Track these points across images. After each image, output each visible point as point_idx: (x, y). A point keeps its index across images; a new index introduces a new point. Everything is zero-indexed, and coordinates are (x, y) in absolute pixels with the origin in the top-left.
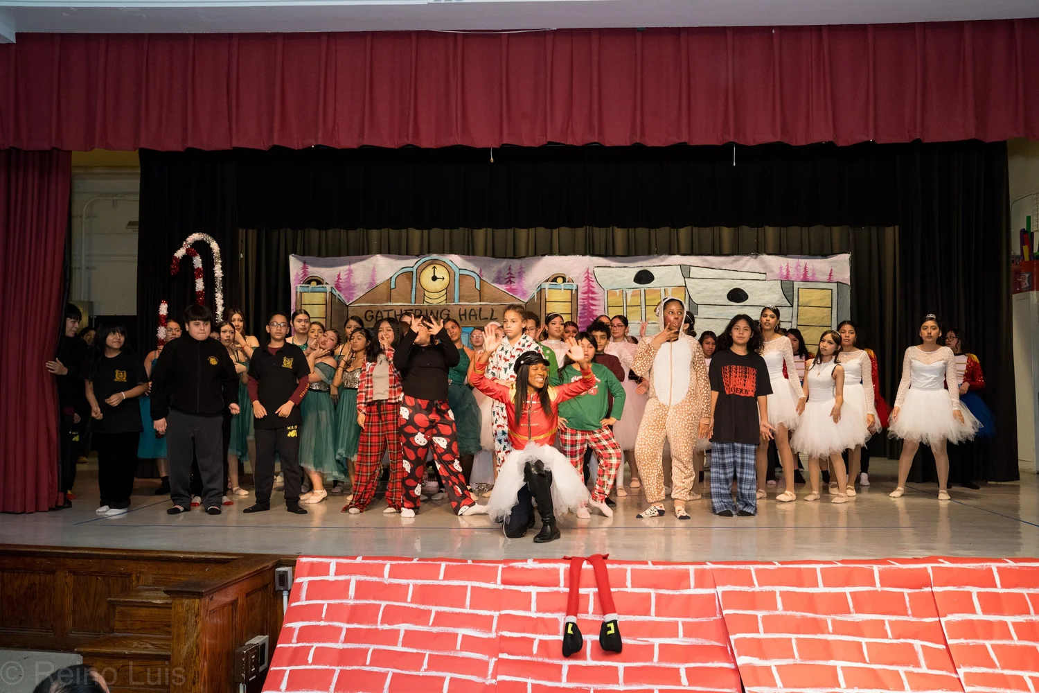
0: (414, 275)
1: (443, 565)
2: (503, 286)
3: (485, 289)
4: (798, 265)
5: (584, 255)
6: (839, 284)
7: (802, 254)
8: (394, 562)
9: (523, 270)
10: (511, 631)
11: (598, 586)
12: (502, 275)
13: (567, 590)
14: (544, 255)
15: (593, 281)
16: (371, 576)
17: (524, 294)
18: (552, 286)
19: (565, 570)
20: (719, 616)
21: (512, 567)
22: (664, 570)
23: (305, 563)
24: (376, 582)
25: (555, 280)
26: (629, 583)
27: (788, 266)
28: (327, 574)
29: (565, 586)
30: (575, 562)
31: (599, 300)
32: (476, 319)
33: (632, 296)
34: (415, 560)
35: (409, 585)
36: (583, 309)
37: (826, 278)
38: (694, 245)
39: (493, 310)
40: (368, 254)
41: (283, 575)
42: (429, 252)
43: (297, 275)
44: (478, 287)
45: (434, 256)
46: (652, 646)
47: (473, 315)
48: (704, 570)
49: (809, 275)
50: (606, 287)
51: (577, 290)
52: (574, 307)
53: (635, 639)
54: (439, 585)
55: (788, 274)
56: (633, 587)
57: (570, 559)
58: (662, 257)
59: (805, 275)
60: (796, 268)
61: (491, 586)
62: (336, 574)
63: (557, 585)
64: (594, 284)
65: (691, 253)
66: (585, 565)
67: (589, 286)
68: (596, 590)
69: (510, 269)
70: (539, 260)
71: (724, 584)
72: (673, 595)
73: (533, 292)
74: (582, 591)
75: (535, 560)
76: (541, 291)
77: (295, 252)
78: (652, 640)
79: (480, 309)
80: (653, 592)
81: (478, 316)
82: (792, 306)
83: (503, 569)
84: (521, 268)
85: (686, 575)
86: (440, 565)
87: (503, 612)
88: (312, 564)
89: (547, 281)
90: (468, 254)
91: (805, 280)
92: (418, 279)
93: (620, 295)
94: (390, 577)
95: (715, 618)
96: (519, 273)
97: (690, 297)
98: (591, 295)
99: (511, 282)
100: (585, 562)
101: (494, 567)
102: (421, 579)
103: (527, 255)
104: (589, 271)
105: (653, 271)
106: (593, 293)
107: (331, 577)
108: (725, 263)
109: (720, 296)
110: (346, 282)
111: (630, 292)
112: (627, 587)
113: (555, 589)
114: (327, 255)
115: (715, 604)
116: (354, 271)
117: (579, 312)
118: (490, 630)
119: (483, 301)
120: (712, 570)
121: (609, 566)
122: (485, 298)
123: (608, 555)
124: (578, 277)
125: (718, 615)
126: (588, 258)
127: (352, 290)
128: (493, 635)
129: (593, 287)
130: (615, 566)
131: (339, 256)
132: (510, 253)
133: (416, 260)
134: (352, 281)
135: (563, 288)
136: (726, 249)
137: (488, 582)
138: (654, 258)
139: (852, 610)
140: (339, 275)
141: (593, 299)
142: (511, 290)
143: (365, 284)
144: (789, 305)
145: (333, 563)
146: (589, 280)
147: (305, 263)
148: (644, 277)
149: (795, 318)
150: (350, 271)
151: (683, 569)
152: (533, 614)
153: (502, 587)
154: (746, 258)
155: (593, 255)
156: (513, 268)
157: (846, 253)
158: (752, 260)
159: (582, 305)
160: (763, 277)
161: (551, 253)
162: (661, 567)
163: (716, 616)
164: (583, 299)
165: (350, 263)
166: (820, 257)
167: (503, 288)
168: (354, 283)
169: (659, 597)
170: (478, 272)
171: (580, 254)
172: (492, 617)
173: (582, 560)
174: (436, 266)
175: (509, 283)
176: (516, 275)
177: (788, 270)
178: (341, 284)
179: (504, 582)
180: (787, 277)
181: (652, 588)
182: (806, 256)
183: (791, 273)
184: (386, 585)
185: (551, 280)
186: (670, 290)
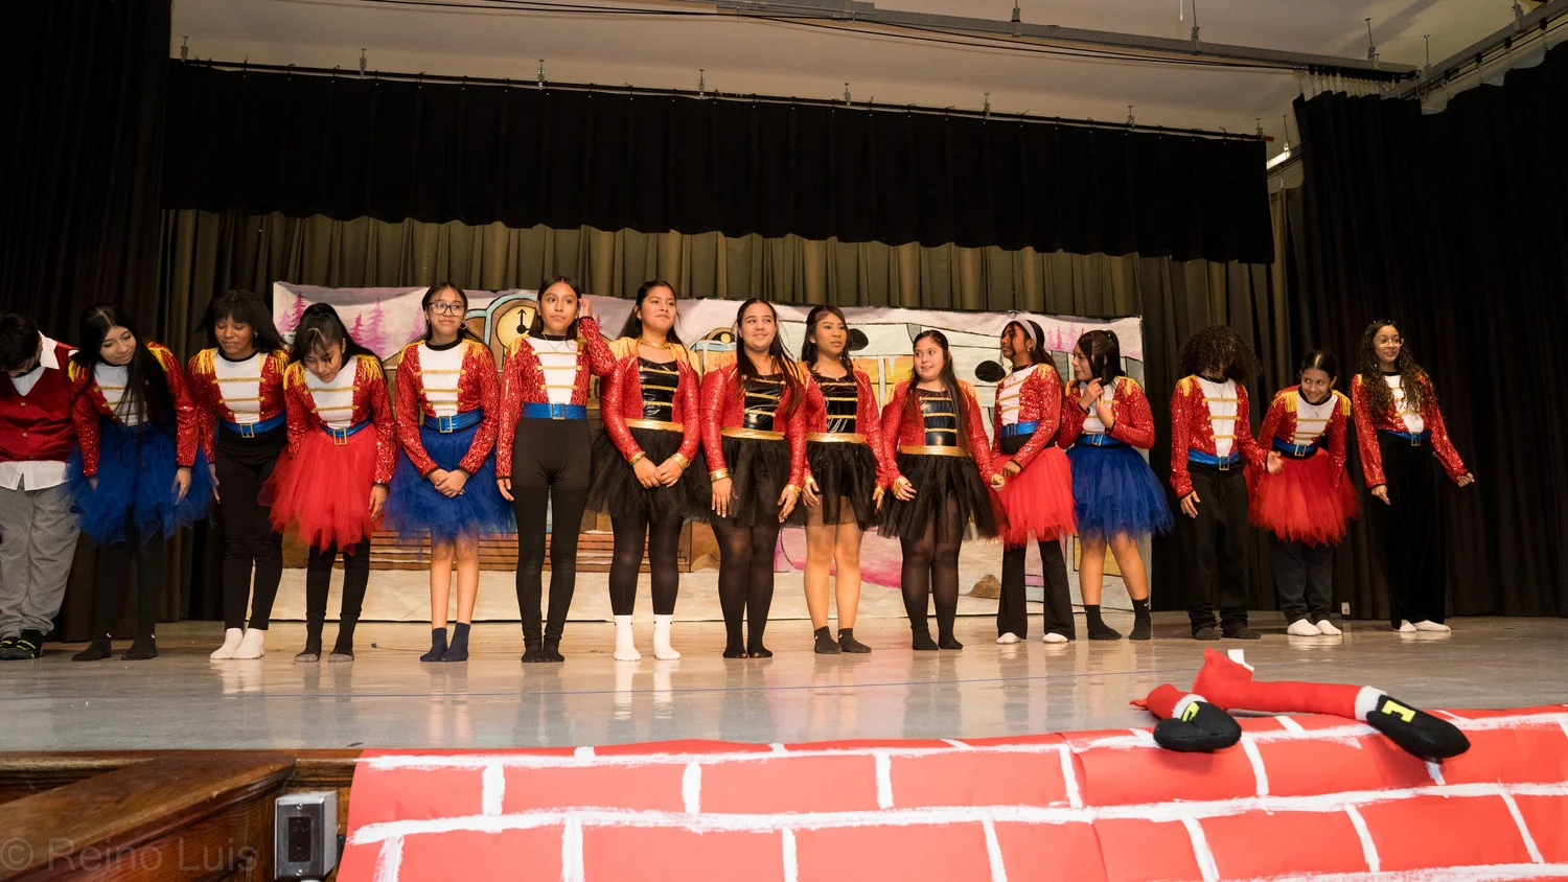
0: (488, 322)
1: (881, 758)
7: (1074, 314)
8: (714, 759)
14: (700, 298)
18: (712, 347)
23: (386, 774)
24: (657, 831)
25: (718, 337)
27: (1058, 330)
28: (473, 807)
34: (773, 745)
35: (778, 831)
38: (923, 295)
40: (414, 285)
41: (305, 821)
42: (518, 286)
43: (286, 316)
45: (523, 293)
54: (884, 826)
55: (1060, 342)
58: (880, 310)
60: (1070, 335)
61: (1055, 814)
62: (509, 807)
63: (1252, 790)
70: (692, 305)
72: (1558, 799)
77: (283, 278)
80: (1504, 791)
83: (1075, 757)
86: (871, 758)
89: (706, 338)
92: (495, 331)
94: (706, 808)
101: (1043, 753)
102: (815, 808)
105: (867, 331)
107: (491, 819)
108: (969, 323)
109: (965, 373)
110: (371, 330)
113: (1246, 804)
114: (342, 285)
116: (386, 315)
127: (379, 343)
131: (363, 285)
133: (492, 299)
134: (380, 330)
136: (970, 303)
137: (1041, 802)
138: (870, 312)
140: (359, 319)
143: (403, 334)
145: (493, 773)
147: (300, 296)
150: (379, 313)
153: (1089, 813)
157: (1134, 317)
161: (714, 295)
162: (1492, 722)
165: (379, 300)
166: (1100, 320)
168: (384, 333)
169: (1528, 804)
174: (525, 309)
177: (1059, 337)
178: (361, 333)
179: (1090, 798)
180: (1059, 346)
181: (1496, 782)
182: (1083, 318)
183: (1063, 341)
184: (696, 835)
185: (712, 336)
186: (892, 361)
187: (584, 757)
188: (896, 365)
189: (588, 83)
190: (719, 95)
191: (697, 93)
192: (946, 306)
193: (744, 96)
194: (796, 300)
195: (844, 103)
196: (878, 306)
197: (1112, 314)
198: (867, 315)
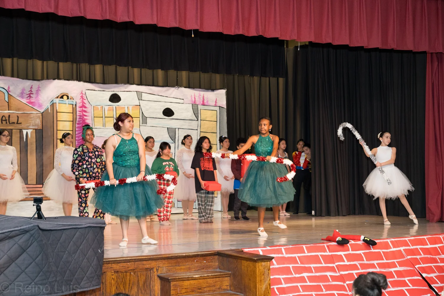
1: (304, 247)
2: (24, 99)
3: (12, 100)
4: (200, 95)
5: (80, 81)
6: (220, 107)
7: (200, 88)
8: (284, 247)
9: (40, 89)
10: (343, 271)
12: (25, 92)
14: (54, 79)
15: (85, 99)
16: (278, 254)
17: (40, 106)
18: (60, 102)
24: (281, 257)
25: (62, 97)
27: (194, 95)
29: (352, 251)
31: (89, 112)
32: (6, 123)
33: (109, 110)
35: (295, 257)
36: (80, 118)
37: (214, 104)
38: (142, 79)
39: (18, 117)
44: (7, 99)
46: (392, 272)
47: (4, 120)
48: (392, 241)
49: (205, 101)
50: (93, 104)
51: (76, 105)
52: (75, 116)
54: (307, 255)
55: (195, 100)
59: (203, 101)
60: (199, 97)
61: (326, 254)
63: (349, 251)
64: (85, 101)
65: (141, 84)
67: (83, 103)
68: (363, 251)
69: (31, 88)
71: (402, 246)
72: (387, 252)
73: (46, 105)
76: (53, 105)
78: (391, 269)
79: (9, 116)
81: (8, 121)
82: (198, 120)
83: (326, 246)
84: (39, 87)
85: (388, 243)
87: (337, 264)
89: (57, 97)
91: (203, 104)
93: (101, 110)
94: (286, 254)
96: (37, 91)
97: (142, 112)
98: (84, 109)
99: (30, 96)
101: (322, 246)
102: (299, 254)
103: (43, 79)
104: (83, 93)
105: (121, 94)
106: (85, 107)
109: (159, 113)
111: (107, 108)
112: (371, 250)
115: (401, 254)
117: (77, 120)
118: (336, 272)
119: (11, 110)
120: (395, 241)
122: (12, 108)
124: (76, 96)
126: (82, 83)
128: (338, 274)
129: (85, 104)
132: (30, 76)
135: (67, 103)
136: (160, 83)
137: (324, 252)
141: (85, 111)
142: (30, 103)
144: (196, 119)
145: (260, 250)
146: (83, 98)
148: (115, 98)
149: (199, 127)
151: (386, 241)
152: (347, 263)
153: (330, 254)
154: (172, 89)
155: (84, 81)
156: (33, 87)
157: (223, 89)
158: (176, 90)
159: (79, 116)
160: (182, 101)
161: (59, 78)
164: (80, 111)
166: (210, 91)
167: (24, 101)
169: (384, 253)
170: (6, 88)
171: (77, 80)
172: (334, 267)
175: (29, 97)
176: (35, 92)
177: (195, 98)
179: (330, 251)
180: (195, 102)
181: (380, 250)
182: (204, 90)
183: (196, 100)
185: (60, 97)
186: (131, 108)
188: (132, 110)
192: (151, 84)
194: (91, 81)
196: (125, 84)
197: (215, 88)
198: (121, 88)
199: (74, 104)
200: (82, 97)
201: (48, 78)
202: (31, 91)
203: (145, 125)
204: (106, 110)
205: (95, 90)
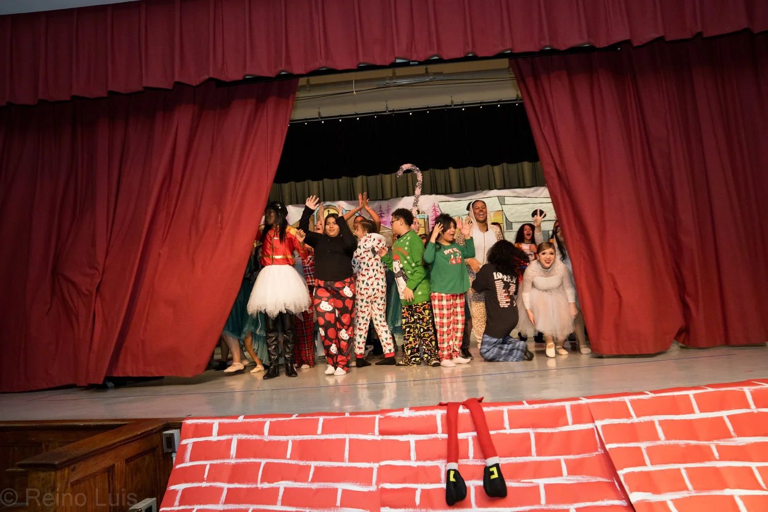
1: (321, 419)
5: (431, 194)
8: (274, 420)
9: (390, 208)
10: (391, 482)
11: (476, 429)
13: (446, 436)
14: (403, 196)
16: (252, 434)
19: (442, 416)
20: (601, 451)
21: (389, 417)
22: (540, 409)
23: (190, 425)
24: (256, 440)
26: (507, 424)
28: (211, 435)
29: (443, 433)
30: (451, 408)
34: (294, 416)
35: (287, 442)
38: (506, 182)
41: (170, 438)
42: (325, 200)
45: (328, 203)
46: (537, 487)
48: (579, 405)
51: (428, 219)
53: (519, 482)
54: (317, 439)
56: (511, 428)
57: (446, 405)
58: (485, 191)
61: (369, 437)
62: (219, 435)
63: (435, 432)
65: (504, 187)
66: (461, 410)
68: (475, 434)
69: (380, 208)
70: (400, 200)
71: (602, 418)
72: (552, 434)
74: (461, 436)
75: (411, 409)
78: (536, 481)
80: (531, 432)
83: (380, 419)
84: (388, 206)
85: (562, 411)
86: (318, 419)
87: (383, 463)
88: (196, 425)
90: (351, 200)
94: (270, 434)
95: (597, 453)
96: (387, 210)
97: (506, 218)
100: (461, 407)
101: (371, 418)
102: (300, 434)
103: (392, 197)
104: (436, 205)
107: (214, 438)
108: (528, 193)
109: (527, 216)
112: (505, 429)
113: (434, 436)
115: (595, 438)
118: (370, 483)
120: (587, 405)
121: (485, 409)
123: (482, 398)
124: (428, 210)
125: (599, 450)
126: (434, 196)
128: (373, 488)
130: (492, 409)
132: (380, 196)
136: (528, 183)
137: (366, 433)
138: (480, 193)
139: (733, 434)
145: (216, 424)
146: (436, 211)
151: (559, 407)
152: (413, 463)
153: (380, 438)
155: (437, 194)
156: (382, 207)
162: (537, 406)
163: (597, 451)
169: (538, 436)
171: (428, 194)
172: (371, 469)
173: (457, 405)
174: (330, 210)
176: (385, 212)
179: (382, 433)
181: (530, 428)
184: (266, 442)
187: (241, 419)
188: (494, 216)
189: (339, 115)
190: (395, 111)
191: (385, 112)
192: (516, 186)
193: (406, 110)
194: (445, 193)
195: (451, 106)
198: (479, 194)
199: (426, 218)
200: (434, 210)
201: (397, 196)
202: (381, 211)
203: (511, 230)
204: (464, 219)
205: (449, 201)
